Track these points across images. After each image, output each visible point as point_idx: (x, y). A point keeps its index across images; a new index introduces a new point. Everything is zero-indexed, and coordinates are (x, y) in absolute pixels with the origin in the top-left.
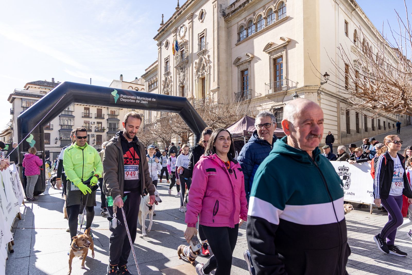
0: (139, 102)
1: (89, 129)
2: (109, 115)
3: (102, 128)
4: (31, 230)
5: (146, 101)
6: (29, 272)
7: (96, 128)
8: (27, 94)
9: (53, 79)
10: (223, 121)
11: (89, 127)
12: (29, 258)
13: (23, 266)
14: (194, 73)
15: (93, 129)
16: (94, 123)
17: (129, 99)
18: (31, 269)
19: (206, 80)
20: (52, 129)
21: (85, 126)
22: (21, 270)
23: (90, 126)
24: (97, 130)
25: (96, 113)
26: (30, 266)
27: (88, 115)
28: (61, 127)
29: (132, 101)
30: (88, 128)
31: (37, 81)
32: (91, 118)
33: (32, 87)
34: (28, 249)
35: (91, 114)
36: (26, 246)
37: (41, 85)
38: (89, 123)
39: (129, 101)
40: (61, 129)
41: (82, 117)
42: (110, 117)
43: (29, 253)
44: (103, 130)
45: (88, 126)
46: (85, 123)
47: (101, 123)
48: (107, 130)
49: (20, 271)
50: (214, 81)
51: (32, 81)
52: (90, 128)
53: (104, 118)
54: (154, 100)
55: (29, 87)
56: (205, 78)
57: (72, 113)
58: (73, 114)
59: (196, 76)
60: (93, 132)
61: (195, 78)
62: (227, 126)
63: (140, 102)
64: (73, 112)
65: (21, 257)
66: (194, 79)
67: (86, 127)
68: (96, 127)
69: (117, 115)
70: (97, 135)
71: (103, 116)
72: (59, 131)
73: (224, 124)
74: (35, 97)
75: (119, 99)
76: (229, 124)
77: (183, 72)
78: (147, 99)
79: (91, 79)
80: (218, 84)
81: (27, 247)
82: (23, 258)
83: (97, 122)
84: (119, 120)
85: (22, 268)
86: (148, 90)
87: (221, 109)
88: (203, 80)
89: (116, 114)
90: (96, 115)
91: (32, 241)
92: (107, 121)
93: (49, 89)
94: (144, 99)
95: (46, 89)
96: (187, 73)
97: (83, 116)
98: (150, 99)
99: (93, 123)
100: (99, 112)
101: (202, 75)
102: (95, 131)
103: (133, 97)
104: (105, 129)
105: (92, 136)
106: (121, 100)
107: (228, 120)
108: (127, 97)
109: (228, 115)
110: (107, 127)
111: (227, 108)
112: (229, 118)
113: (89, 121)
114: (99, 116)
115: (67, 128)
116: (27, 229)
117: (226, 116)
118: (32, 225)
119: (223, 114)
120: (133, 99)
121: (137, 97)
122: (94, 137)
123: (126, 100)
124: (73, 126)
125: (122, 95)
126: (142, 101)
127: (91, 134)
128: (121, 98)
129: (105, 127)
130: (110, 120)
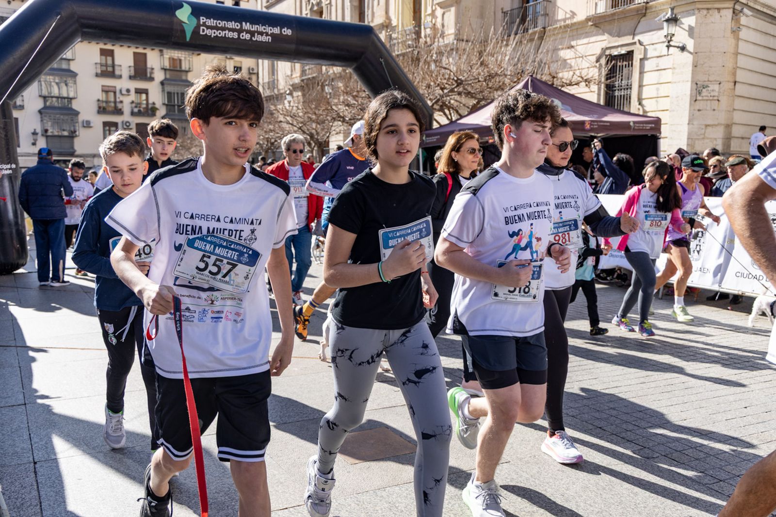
0: (247, 37)
1: (116, 107)
2: (165, 70)
3: (150, 106)
4: (14, 349)
5: (267, 34)
6: (30, 434)
7: (134, 105)
10: (469, 89)
11: (115, 102)
12: (23, 407)
13: (15, 424)
15: (127, 108)
16: (128, 91)
17: (223, 29)
18: (34, 430)
20: (22, 107)
21: (104, 99)
22: (13, 430)
23: (118, 100)
24: (136, 110)
25: (132, 64)
26: (30, 424)
27: (110, 69)
28: (45, 102)
29: (230, 35)
30: (113, 105)
32: (120, 77)
34: (18, 388)
35: (119, 68)
36: (12, 384)
38: (115, 93)
39: (222, 34)
40: (45, 107)
41: (97, 75)
42: (168, 76)
43: (21, 396)
44: (151, 111)
45: (112, 99)
46: (106, 90)
47: (146, 92)
48: (162, 111)
49: (12, 433)
52: (119, 106)
53: (152, 79)
54: (287, 32)
57: (69, 65)
58: (73, 67)
60: (126, 117)
62: (478, 103)
63: (251, 38)
64: (72, 63)
65: (7, 405)
67: (107, 102)
68: (133, 102)
69: (187, 69)
70: (137, 125)
71: (151, 73)
72: (40, 112)
73: (472, 97)
75: (196, 32)
76: (484, 99)
78: (269, 30)
81: (14, 385)
82: (11, 408)
83: (136, 89)
85: (14, 427)
86: (268, 2)
87: (465, 57)
89: (183, 68)
90: (132, 69)
91: (22, 374)
92: (160, 87)
94: (261, 28)
97: (99, 71)
98: (276, 31)
99: (124, 92)
100: (140, 62)
102: (133, 114)
103: (233, 23)
104: (157, 109)
105: (125, 127)
106: (201, 33)
107: (481, 86)
108: (216, 23)
109: (482, 74)
110: (161, 103)
111: (480, 54)
112: (485, 80)
113: (115, 87)
114: (141, 72)
115: (60, 105)
116: (5, 348)
117: (477, 77)
118: (15, 339)
119: (470, 71)
120: (233, 30)
121: (244, 23)
122: (131, 129)
123: (214, 33)
124: (74, 98)
125: (203, 19)
126: (256, 34)
127: (123, 122)
128: (202, 28)
129: (156, 102)
130: (169, 84)
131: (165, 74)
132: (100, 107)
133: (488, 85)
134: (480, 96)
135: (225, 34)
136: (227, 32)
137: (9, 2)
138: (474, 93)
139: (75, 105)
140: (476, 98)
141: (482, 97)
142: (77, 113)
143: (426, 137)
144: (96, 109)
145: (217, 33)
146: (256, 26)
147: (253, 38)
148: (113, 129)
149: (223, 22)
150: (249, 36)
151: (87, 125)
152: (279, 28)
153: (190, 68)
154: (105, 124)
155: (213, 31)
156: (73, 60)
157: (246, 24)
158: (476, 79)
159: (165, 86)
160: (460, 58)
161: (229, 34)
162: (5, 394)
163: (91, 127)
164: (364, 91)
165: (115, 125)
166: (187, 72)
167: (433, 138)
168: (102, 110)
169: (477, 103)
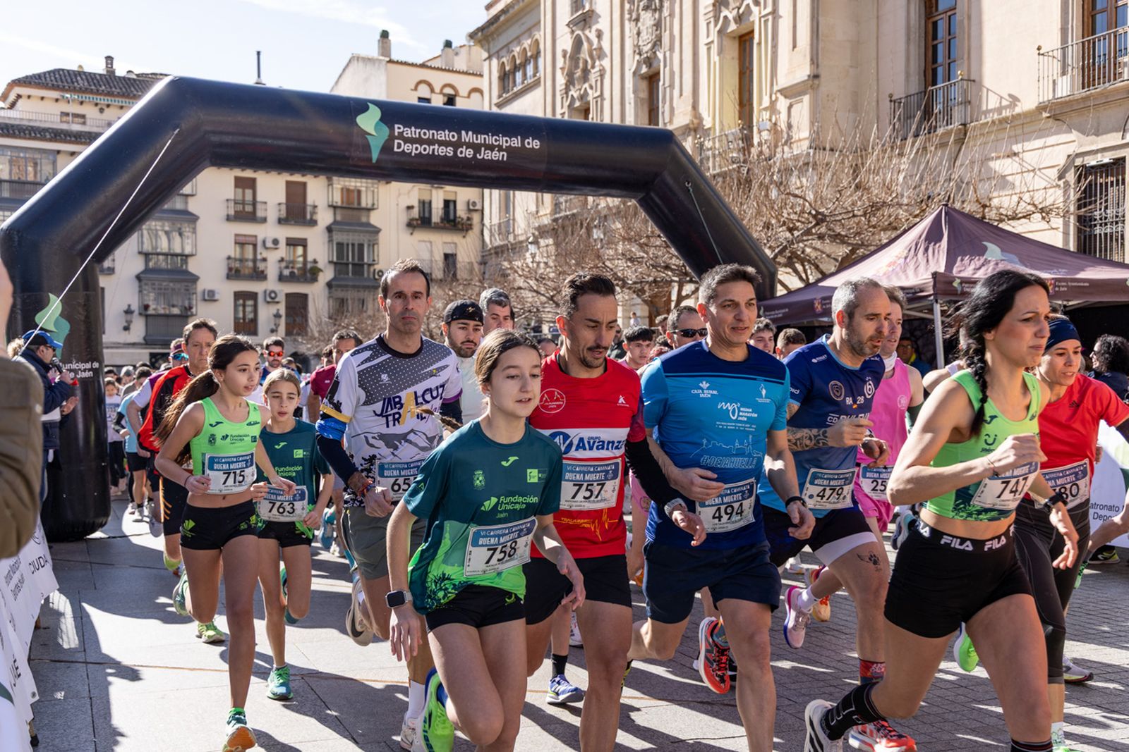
0: (469, 153)
1: (255, 268)
2: (335, 208)
3: (309, 266)
4: (81, 667)
5: (500, 149)
7: (284, 264)
8: (13, 126)
9: (109, 59)
10: (838, 230)
11: (255, 260)
14: (702, 11)
15: (272, 270)
16: (276, 242)
17: (430, 142)
19: (759, 44)
20: (111, 271)
21: (238, 256)
23: (259, 257)
24: (286, 272)
25: (283, 200)
27: (249, 208)
28: (147, 262)
29: (442, 151)
30: (250, 264)
31: (49, 72)
32: (264, 220)
33: (29, 97)
34: (86, 735)
35: (263, 207)
36: (77, 727)
37: (63, 89)
38: (255, 246)
39: (429, 150)
40: (147, 270)
41: (228, 218)
42: (339, 218)
43: (91, 749)
44: (310, 274)
45: (249, 255)
46: (241, 242)
47: (303, 243)
48: (327, 274)
50: (794, 47)
51: (30, 73)
52: (261, 266)
53: (313, 223)
54: (533, 144)
55: (19, 96)
56: (752, 32)
57: (186, 203)
58: (193, 206)
59: (712, 25)
60: (271, 284)
61: (708, 34)
62: (853, 251)
63: (475, 155)
64: (190, 200)
66: (703, 40)
67: (242, 260)
68: (282, 260)
69: (369, 206)
70: (288, 295)
71: (313, 213)
72: (138, 277)
73: (843, 242)
74: (43, 139)
75: (387, 148)
76: (863, 244)
77: (655, 10)
78: (504, 141)
79: (259, 53)
80: (815, 61)
81: (80, 729)
83: (288, 239)
84: (377, 231)
86: (500, 96)
87: (829, 174)
88: (745, 41)
89: (363, 205)
90: (283, 208)
91: (94, 710)
92: (327, 235)
93: (96, 104)
94: (491, 140)
95: (82, 103)
96: (672, 15)
97: (232, 212)
98: (516, 142)
99: (269, 244)
100: (296, 197)
101: (739, 19)
102: (281, 278)
103: (447, 132)
104: (321, 271)
105: (268, 299)
106: (396, 150)
107: (857, 224)
108: (420, 133)
109: (859, 203)
110: (326, 261)
111: (854, 171)
112: (865, 214)
113: (256, 236)
114: (296, 212)
115: (169, 267)
116: (68, 664)
117: (850, 209)
118: (85, 651)
119: (838, 199)
120: (446, 144)
121: (463, 132)
122: (278, 302)
123: (417, 149)
124: (192, 255)
125: (399, 128)
126: (483, 149)
127: (265, 292)
128: (396, 141)
129: (318, 260)
130: (341, 231)
131: (335, 214)
132: (230, 269)
133: (869, 221)
134: (857, 240)
135: (434, 150)
136: (436, 147)
137: (102, 110)
138: (846, 236)
139: (193, 267)
140: (849, 244)
141: (860, 242)
142: (194, 279)
143: (764, 312)
144: (223, 271)
145: (421, 149)
146: (483, 136)
147: (478, 155)
148: (250, 303)
149: (431, 132)
150: (472, 152)
151: (210, 297)
152: (519, 137)
153: (373, 205)
154: (238, 295)
155: (414, 146)
156: (192, 195)
157: (467, 134)
158: (849, 212)
159: (334, 233)
160: (820, 178)
161: (440, 151)
162: (66, 744)
163: (216, 301)
164: (659, 236)
165: (253, 296)
166: (369, 210)
167: (777, 312)
168: (233, 273)
169: (850, 251)
